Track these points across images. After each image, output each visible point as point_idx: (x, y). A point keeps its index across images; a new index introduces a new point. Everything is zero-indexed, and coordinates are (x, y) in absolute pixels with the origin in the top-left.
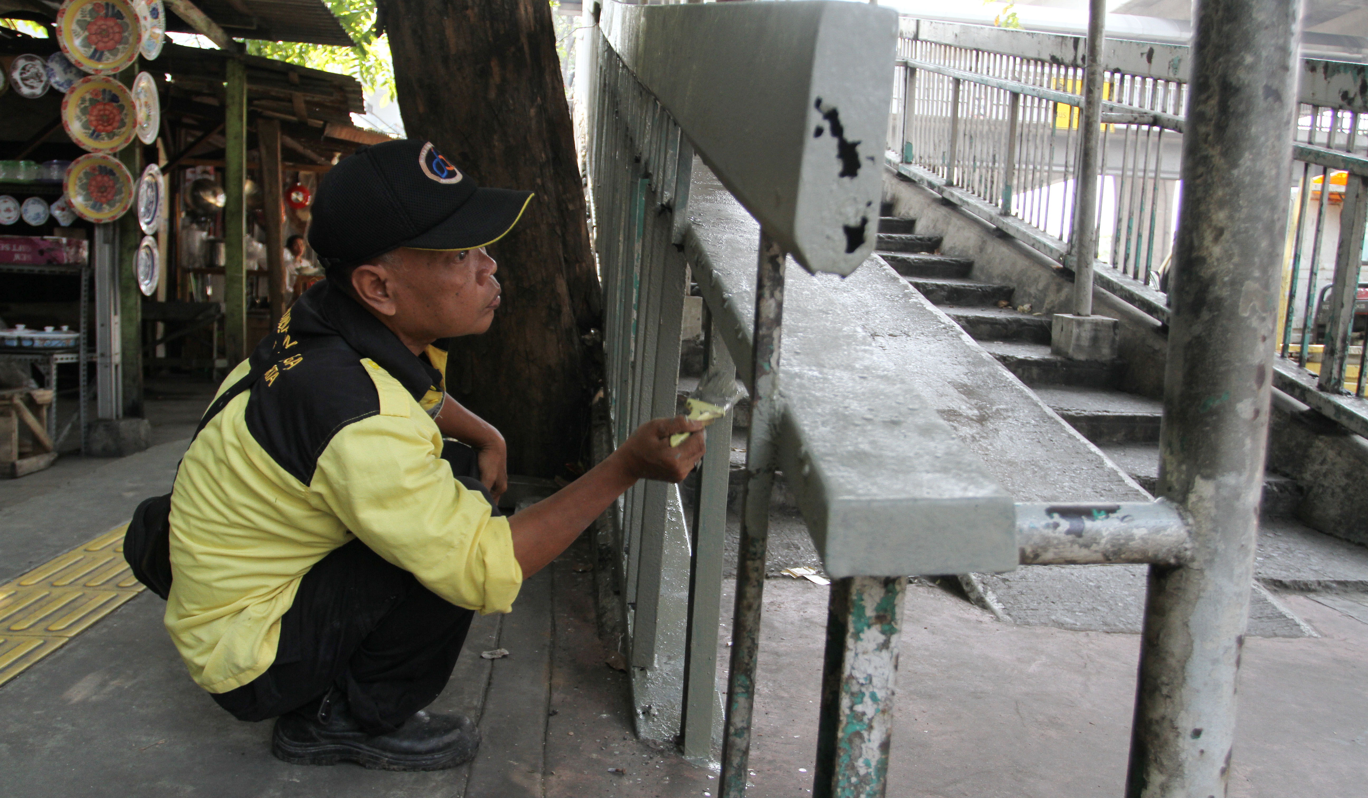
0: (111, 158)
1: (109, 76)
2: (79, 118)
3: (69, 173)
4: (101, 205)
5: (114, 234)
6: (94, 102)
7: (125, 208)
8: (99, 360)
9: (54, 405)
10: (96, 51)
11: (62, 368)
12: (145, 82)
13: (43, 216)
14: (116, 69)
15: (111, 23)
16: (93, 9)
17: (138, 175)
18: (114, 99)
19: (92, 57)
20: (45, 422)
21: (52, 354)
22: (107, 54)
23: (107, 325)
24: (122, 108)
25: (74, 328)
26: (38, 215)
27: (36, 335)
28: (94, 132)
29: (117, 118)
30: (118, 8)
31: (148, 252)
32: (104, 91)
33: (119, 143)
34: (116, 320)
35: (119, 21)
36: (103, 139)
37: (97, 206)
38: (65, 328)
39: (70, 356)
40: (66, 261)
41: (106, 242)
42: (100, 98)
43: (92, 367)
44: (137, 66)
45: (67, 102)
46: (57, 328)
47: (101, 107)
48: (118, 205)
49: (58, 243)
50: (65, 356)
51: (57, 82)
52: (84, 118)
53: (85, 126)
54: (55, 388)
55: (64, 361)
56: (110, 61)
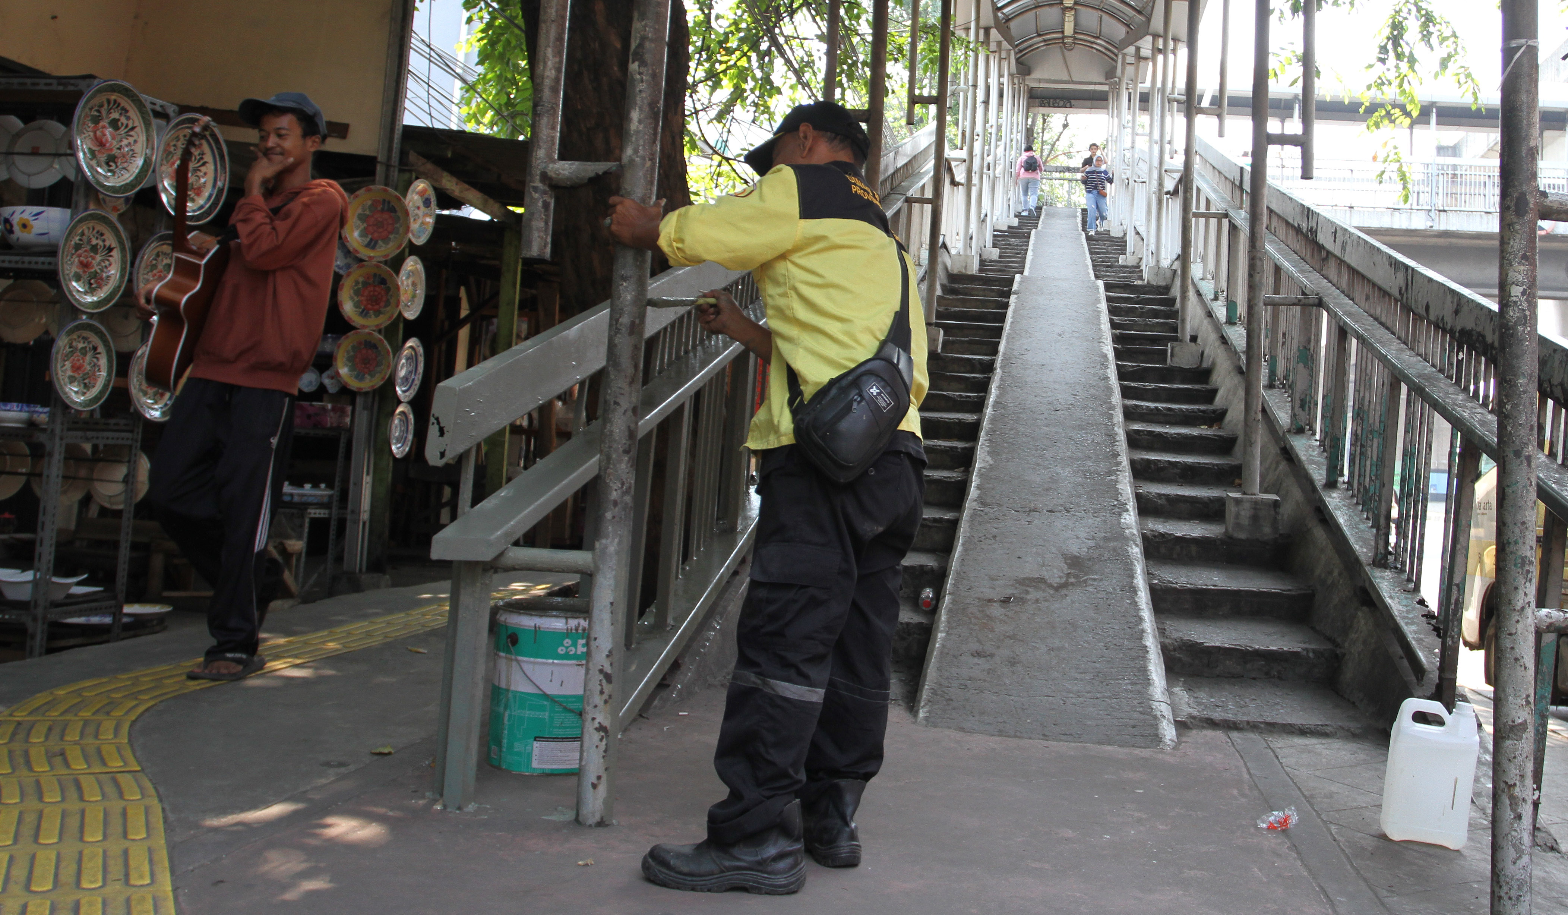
0: (376, 334)
1: (380, 262)
2: (352, 299)
3: (339, 347)
4: (364, 375)
5: (373, 403)
6: (365, 284)
7: (383, 378)
8: (349, 517)
9: (303, 555)
10: (371, 240)
11: (314, 522)
12: (412, 264)
13: (314, 383)
14: (387, 255)
15: (386, 216)
16: (372, 205)
17: (398, 349)
18: (383, 281)
19: (368, 245)
20: (294, 569)
21: (306, 509)
22: (380, 242)
23: (359, 484)
24: (388, 290)
25: (330, 486)
26: (311, 382)
27: (296, 491)
28: (363, 311)
29: (384, 299)
30: (392, 204)
31: (404, 418)
32: (375, 275)
33: (383, 320)
34: (367, 481)
35: (393, 214)
36: (370, 317)
37: (360, 377)
38: (323, 486)
39: (322, 511)
40: (329, 425)
41: (365, 408)
42: (371, 281)
43: (342, 524)
44: (407, 250)
45: (343, 285)
46: (315, 486)
47: (372, 289)
48: (377, 375)
49: (324, 409)
50: (318, 511)
51: (338, 266)
52: (356, 299)
53: (357, 305)
54: (305, 540)
55: (317, 516)
56: (383, 249)
